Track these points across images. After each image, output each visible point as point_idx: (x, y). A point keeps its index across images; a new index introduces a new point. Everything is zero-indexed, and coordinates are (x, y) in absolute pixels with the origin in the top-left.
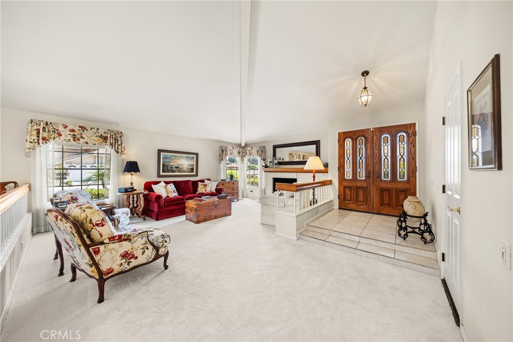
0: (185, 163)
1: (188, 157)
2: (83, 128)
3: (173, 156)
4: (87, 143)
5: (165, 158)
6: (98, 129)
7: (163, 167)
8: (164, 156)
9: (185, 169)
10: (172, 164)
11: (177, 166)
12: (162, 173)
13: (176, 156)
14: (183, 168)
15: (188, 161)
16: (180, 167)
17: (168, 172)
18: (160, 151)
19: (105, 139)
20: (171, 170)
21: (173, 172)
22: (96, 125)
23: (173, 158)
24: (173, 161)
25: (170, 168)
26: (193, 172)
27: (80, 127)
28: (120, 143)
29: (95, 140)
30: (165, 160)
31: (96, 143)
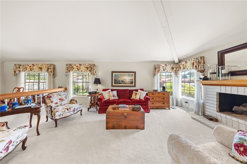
0: (127, 78)
1: (129, 75)
2: (80, 65)
3: (120, 74)
4: (82, 71)
5: (115, 76)
6: (85, 64)
7: (114, 81)
8: (115, 75)
9: (127, 82)
10: (119, 79)
11: (122, 80)
12: (114, 85)
13: (122, 74)
14: (126, 81)
15: (129, 77)
16: (124, 81)
17: (117, 84)
18: (113, 72)
19: (88, 68)
20: (119, 82)
21: (120, 84)
22: (85, 63)
23: (120, 76)
24: (119, 77)
25: (118, 82)
26: (133, 84)
27: (80, 64)
28: (93, 70)
29: (84, 69)
30: (116, 77)
31: (85, 71)
